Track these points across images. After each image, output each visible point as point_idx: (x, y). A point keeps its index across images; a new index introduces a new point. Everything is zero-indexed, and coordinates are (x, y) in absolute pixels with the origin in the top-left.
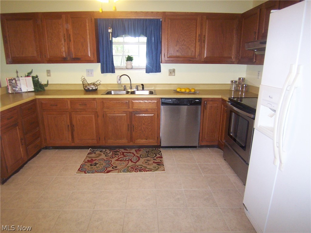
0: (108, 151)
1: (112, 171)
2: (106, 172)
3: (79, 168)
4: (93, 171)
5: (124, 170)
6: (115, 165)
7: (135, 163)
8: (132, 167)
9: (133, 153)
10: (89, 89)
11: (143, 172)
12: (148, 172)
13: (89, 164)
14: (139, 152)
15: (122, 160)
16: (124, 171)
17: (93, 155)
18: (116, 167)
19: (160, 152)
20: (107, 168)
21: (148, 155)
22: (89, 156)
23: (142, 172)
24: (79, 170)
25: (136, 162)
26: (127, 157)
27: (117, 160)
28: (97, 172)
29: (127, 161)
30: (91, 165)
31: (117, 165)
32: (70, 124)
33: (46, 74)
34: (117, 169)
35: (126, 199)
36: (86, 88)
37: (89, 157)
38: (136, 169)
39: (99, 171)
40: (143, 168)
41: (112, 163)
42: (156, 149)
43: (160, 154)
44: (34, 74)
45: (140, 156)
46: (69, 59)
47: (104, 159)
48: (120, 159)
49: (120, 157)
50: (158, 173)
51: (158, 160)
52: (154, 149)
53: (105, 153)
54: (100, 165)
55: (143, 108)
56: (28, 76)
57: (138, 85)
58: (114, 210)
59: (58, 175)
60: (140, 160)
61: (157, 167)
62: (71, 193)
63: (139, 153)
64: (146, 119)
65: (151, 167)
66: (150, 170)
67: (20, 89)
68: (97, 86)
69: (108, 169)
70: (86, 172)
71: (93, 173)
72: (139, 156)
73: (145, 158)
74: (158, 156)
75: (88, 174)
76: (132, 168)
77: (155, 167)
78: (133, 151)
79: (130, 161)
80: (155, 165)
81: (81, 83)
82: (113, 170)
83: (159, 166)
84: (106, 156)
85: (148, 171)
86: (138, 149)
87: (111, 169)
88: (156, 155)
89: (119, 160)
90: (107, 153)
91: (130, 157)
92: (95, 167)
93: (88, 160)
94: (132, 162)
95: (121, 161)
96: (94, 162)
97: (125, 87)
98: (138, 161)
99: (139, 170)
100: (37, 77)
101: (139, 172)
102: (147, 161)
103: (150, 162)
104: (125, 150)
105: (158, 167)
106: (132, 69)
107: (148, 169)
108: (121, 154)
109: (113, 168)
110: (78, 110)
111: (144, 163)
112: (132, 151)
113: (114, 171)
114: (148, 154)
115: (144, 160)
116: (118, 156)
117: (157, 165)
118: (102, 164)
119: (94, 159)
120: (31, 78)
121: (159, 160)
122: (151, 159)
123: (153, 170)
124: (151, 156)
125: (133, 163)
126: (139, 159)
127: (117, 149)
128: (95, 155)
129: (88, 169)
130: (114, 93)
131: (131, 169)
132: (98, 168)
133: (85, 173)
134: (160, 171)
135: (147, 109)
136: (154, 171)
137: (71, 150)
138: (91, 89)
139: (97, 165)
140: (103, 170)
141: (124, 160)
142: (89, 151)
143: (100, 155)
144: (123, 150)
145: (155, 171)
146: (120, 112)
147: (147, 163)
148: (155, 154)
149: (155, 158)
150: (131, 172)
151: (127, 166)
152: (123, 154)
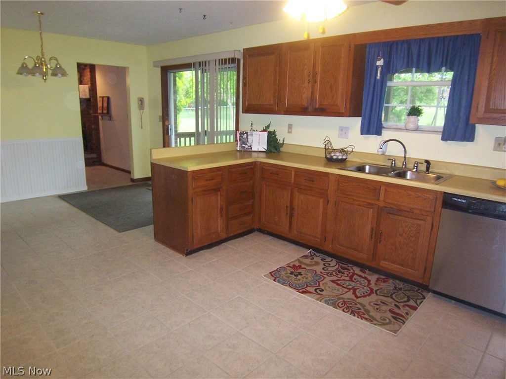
0: (333, 263)
1: (309, 294)
2: (301, 291)
3: (274, 270)
4: (286, 282)
5: (329, 300)
6: (322, 287)
7: (357, 297)
8: (345, 300)
9: (369, 281)
10: (332, 157)
11: (355, 318)
12: (364, 321)
13: (289, 270)
14: (382, 284)
15: (341, 284)
16: (327, 302)
17: (308, 261)
18: (322, 290)
19: (421, 299)
20: (307, 286)
21: (392, 294)
22: (301, 259)
23: (354, 316)
24: (270, 273)
25: (360, 297)
26: (354, 283)
27: (333, 281)
28: (289, 285)
29: (348, 289)
30: (292, 273)
31: (327, 288)
32: (290, 205)
33: (286, 129)
34: (319, 294)
35: (290, 342)
36: (328, 156)
37: (300, 262)
38: (348, 308)
39: (294, 285)
40: (362, 310)
41: (321, 283)
42: (419, 290)
43: (418, 302)
44: (271, 129)
45: (376, 291)
46: (310, 109)
47: (316, 272)
48: (339, 282)
49: (343, 278)
50: (381, 330)
51: (402, 311)
52: (417, 288)
53: (326, 265)
54: (303, 278)
55: (403, 204)
56: (264, 131)
57: (419, 161)
58: (261, 346)
59: (243, 269)
60: (370, 297)
61: (388, 321)
62: (237, 297)
63: (380, 285)
64: (406, 227)
65: (378, 316)
66: (371, 320)
67: (251, 146)
68: (347, 154)
69: (308, 289)
70: (277, 279)
71: (284, 284)
72: (375, 289)
73: (381, 298)
74: (412, 303)
75: (276, 283)
76: (344, 303)
77: (384, 320)
78: (373, 278)
79: (352, 291)
80: (389, 315)
81: (323, 146)
82: (314, 292)
83: (393, 320)
84: (323, 269)
85: (366, 319)
86: (385, 277)
87: (312, 290)
88: (408, 300)
89: (335, 283)
90: (330, 264)
91: (358, 285)
92: (295, 277)
93: (294, 265)
94: (354, 293)
95: (338, 284)
96: (300, 271)
97: (393, 163)
98: (365, 296)
99: (352, 311)
100: (274, 132)
101: (348, 315)
102: (379, 303)
103: (384, 308)
104: (361, 271)
105: (390, 320)
106: (417, 130)
107: (369, 316)
108: (349, 275)
109: (316, 290)
110: (302, 187)
111: (372, 304)
112: (369, 278)
113: (312, 294)
114: (394, 293)
115: (377, 300)
116: (339, 276)
117: (393, 317)
118: (307, 279)
119: (303, 266)
120: (266, 134)
121: (405, 311)
122: (391, 303)
123: (375, 322)
124: (397, 298)
125: (353, 296)
126: (369, 295)
127: (349, 265)
128: (310, 262)
129: (282, 277)
130: (369, 170)
131: (341, 303)
132: (296, 282)
133: (275, 280)
134: (386, 329)
135: (413, 208)
136: (375, 324)
137: (286, 243)
138: (335, 157)
139: (299, 277)
140: (300, 287)
141: (345, 286)
142: (307, 252)
143: (317, 263)
144: (357, 270)
145: (378, 325)
146: (362, 204)
147: (378, 307)
148: (408, 297)
149: (401, 305)
150: (337, 308)
151: (340, 296)
152: (351, 278)
